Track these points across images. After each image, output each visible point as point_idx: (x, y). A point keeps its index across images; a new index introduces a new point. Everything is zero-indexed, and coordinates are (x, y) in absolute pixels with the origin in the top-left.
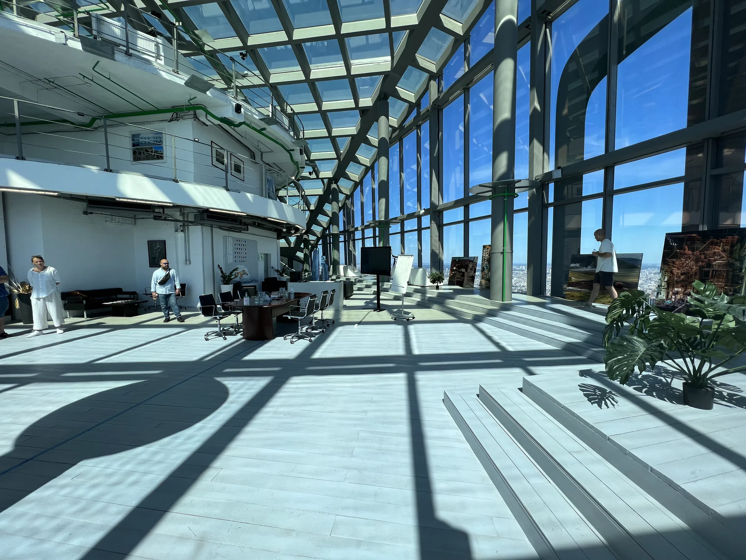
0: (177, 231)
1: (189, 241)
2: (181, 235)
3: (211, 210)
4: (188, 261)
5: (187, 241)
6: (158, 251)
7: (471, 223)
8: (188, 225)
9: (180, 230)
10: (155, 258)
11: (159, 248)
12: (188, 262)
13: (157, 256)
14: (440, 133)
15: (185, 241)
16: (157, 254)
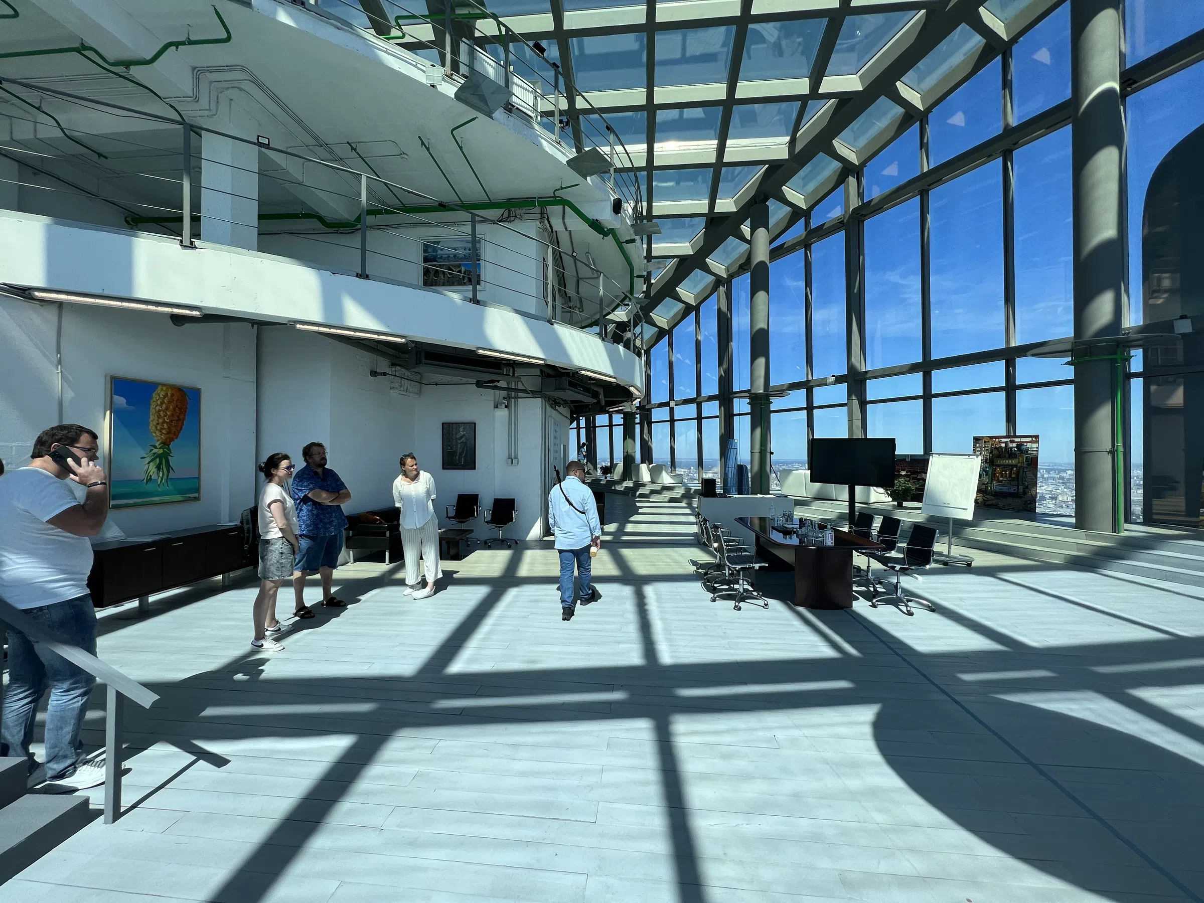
0: (497, 408)
1: (516, 424)
2: (502, 414)
3: (583, 372)
4: (512, 459)
5: (513, 425)
6: (461, 441)
7: (934, 401)
8: (516, 398)
9: (503, 406)
10: (455, 452)
11: (464, 435)
12: (515, 461)
13: (459, 449)
14: (861, 258)
15: (510, 424)
16: (459, 446)
